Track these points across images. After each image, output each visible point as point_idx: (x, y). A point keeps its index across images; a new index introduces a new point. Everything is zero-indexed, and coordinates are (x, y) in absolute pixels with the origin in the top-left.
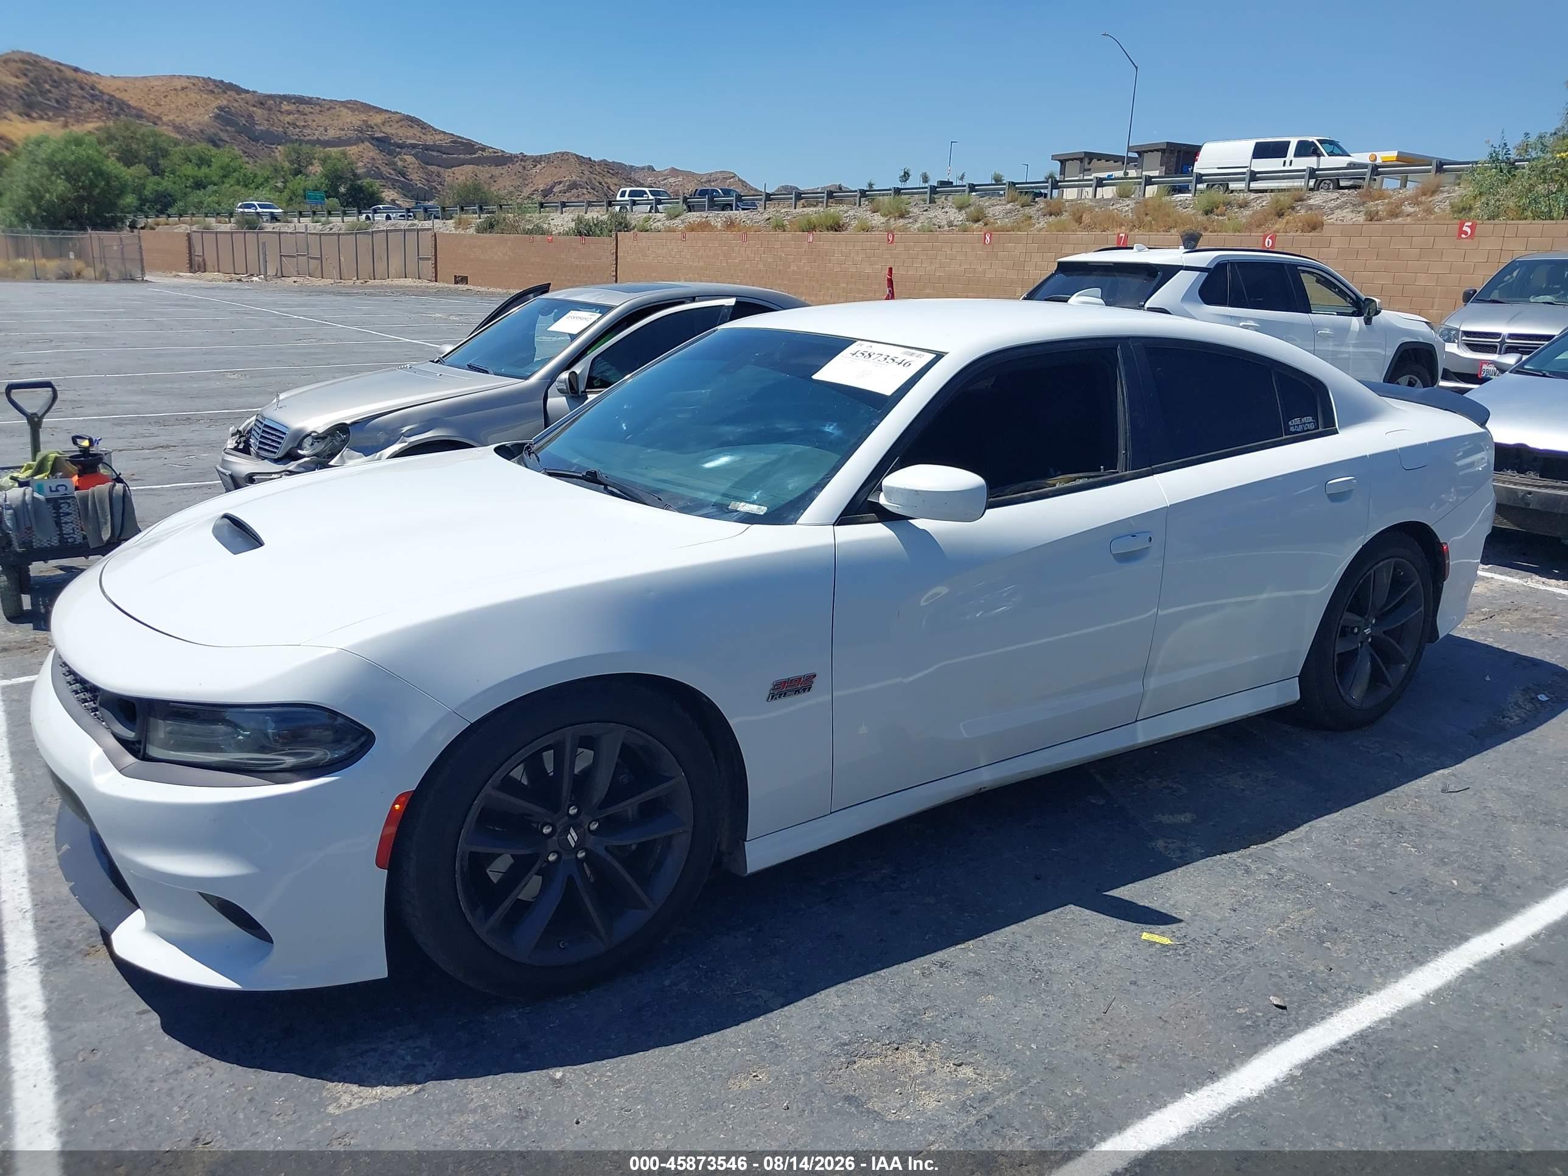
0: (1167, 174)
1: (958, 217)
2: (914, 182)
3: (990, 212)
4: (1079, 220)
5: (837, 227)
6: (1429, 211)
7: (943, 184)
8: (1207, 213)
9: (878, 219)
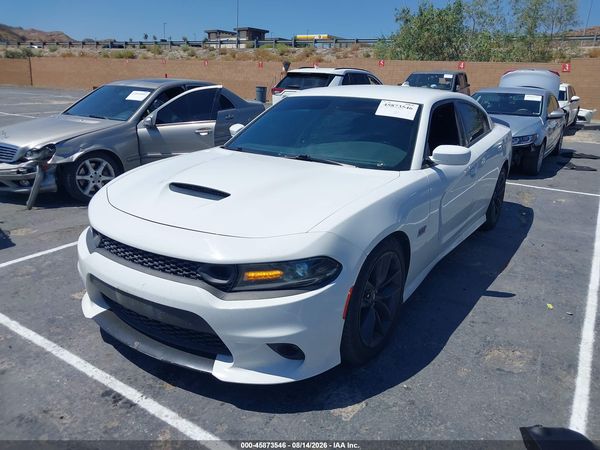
0: (249, 39)
1: (185, 54)
2: (150, 39)
3: (197, 53)
4: (234, 57)
5: (133, 57)
6: (357, 56)
7: (163, 41)
8: (282, 54)
9: (150, 54)
